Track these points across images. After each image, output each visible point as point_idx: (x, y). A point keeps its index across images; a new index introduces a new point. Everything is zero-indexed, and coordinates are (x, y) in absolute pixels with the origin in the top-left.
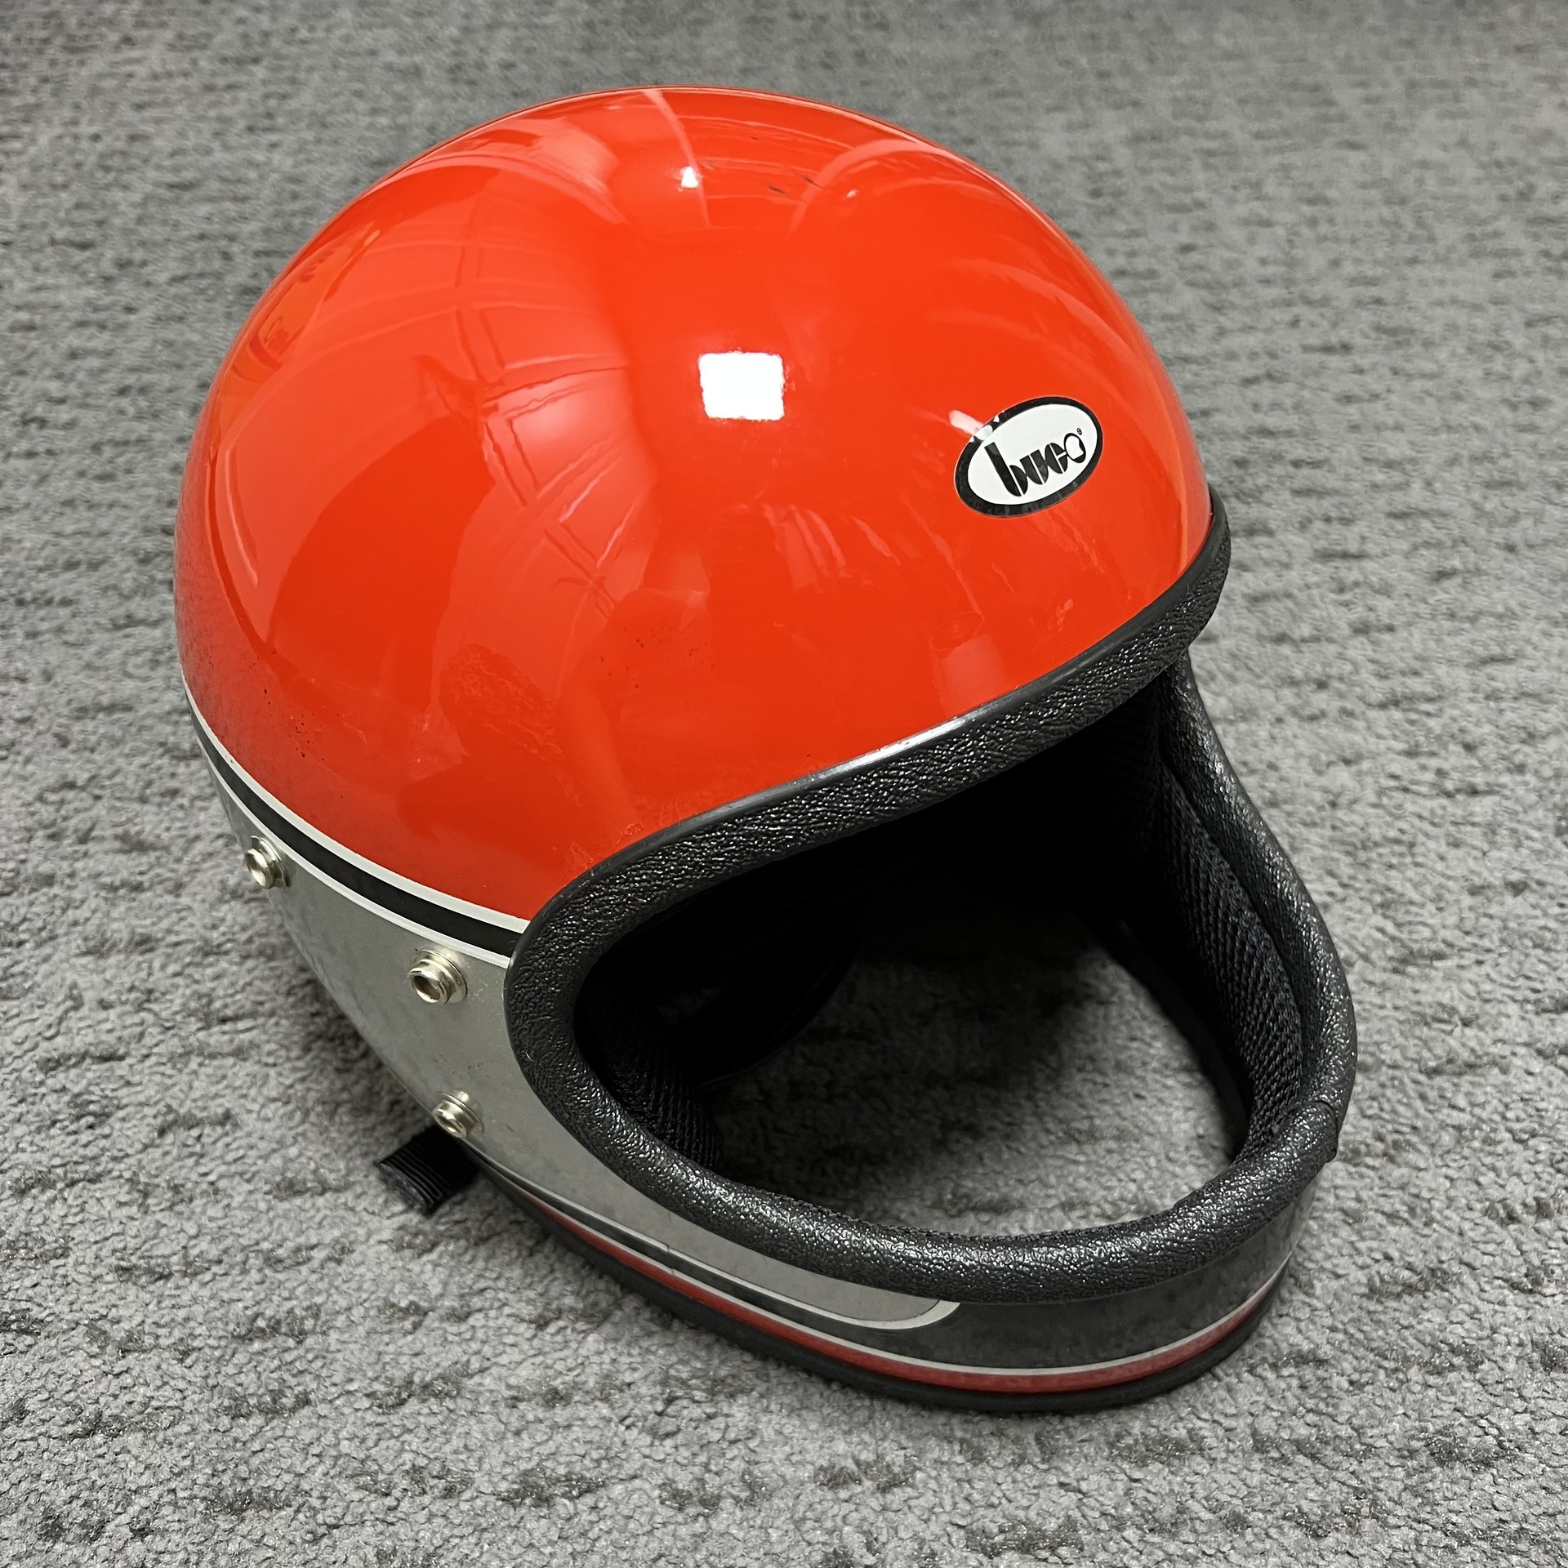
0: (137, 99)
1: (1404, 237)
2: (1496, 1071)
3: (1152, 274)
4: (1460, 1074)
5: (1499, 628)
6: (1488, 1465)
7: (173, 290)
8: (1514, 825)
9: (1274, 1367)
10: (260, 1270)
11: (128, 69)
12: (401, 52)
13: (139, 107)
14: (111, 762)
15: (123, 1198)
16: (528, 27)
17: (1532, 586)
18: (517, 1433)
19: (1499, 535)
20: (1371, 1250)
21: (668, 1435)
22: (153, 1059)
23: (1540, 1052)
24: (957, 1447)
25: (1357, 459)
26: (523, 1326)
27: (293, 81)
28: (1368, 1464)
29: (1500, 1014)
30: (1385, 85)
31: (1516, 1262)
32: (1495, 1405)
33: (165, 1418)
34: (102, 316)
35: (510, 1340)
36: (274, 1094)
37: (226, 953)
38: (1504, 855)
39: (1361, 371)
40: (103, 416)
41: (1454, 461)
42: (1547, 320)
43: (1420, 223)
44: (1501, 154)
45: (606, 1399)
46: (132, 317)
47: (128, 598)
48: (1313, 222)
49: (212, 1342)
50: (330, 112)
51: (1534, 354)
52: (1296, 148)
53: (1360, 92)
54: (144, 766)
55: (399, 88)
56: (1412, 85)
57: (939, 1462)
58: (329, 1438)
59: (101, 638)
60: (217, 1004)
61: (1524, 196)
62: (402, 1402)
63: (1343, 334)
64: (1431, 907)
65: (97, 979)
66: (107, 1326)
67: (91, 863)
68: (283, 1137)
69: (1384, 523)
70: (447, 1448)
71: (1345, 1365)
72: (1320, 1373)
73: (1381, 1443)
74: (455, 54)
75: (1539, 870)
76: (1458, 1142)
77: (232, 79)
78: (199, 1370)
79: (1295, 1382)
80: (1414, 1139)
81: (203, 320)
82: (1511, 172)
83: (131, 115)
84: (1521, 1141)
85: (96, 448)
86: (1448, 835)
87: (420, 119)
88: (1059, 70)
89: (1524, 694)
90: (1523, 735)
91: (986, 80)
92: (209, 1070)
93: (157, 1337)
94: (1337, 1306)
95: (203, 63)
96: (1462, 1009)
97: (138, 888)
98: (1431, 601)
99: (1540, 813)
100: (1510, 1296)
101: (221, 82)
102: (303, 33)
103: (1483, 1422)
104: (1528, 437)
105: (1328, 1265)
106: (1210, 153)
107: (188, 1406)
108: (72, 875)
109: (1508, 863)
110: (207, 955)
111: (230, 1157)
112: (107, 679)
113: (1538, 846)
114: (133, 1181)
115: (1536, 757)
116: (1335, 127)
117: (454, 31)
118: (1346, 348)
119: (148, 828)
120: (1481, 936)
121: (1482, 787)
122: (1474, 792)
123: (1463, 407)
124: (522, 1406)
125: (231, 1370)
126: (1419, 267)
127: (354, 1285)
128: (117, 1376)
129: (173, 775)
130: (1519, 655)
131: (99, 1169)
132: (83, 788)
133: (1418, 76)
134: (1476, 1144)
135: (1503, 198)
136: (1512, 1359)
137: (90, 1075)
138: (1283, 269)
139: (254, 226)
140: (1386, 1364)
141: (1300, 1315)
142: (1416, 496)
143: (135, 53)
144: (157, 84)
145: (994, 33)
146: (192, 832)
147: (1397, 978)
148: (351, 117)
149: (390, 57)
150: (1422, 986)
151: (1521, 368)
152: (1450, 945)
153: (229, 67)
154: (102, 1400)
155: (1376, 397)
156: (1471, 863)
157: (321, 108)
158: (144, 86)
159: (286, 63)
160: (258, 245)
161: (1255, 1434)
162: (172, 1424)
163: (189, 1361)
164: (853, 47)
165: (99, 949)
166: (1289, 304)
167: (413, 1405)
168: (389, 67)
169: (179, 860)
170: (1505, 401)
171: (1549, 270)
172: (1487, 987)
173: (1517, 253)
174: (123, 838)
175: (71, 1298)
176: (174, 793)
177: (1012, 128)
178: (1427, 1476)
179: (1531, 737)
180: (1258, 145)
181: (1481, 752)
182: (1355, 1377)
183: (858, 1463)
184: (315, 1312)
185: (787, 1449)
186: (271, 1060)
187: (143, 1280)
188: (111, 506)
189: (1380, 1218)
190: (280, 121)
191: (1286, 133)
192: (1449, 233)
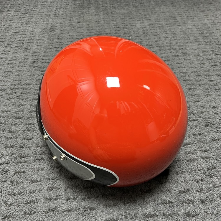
0: (10, 19)
1: (186, 39)
2: (196, 161)
3: (152, 45)
4: (191, 161)
5: (198, 97)
6: (194, 217)
7: (15, 48)
8: (199, 125)
9: (166, 204)
10: (29, 194)
11: (8, 15)
12: (47, 12)
13: (10, 21)
14: (7, 120)
15: (9, 184)
16: (66, 8)
17: (202, 90)
18: (64, 216)
19: (198, 83)
20: (179, 187)
21: (84, 216)
22: (14, 163)
23: (202, 158)
24: (123, 216)
25: (179, 72)
26: (65, 201)
27: (32, 17)
28: (178, 217)
29: (197, 152)
30: (184, 17)
31: (198, 188)
32: (195, 208)
33: (16, 215)
34: (6, 52)
35: (63, 203)
36: (30, 168)
37: (24, 147)
38: (198, 130)
39: (180, 59)
40: (6, 68)
41: (192, 72)
42: (205, 51)
43: (188, 37)
44: (199, 27)
45: (76, 211)
46: (10, 52)
47: (9, 95)
48: (174, 37)
49: (22, 204)
50: (37, 21)
51: (203, 56)
52: (172, 26)
53: (180, 18)
54: (12, 120)
55: (47, 17)
56: (188, 17)
57: (121, 219)
58: (38, 218)
59: (6, 101)
60: (22, 155)
61: (202, 33)
62: (48, 212)
63: (178, 54)
64: (188, 137)
65: (5, 152)
66: (7, 203)
67: (4, 134)
68: (32, 174)
69: (183, 81)
70: (54, 219)
71: (176, 203)
72: (172, 204)
73: (180, 214)
74: (55, 12)
75: (203, 132)
76: (191, 171)
77: (23, 16)
78: (20, 209)
79: (169, 206)
80: (185, 171)
81: (19, 53)
82: (201, 30)
83: (9, 22)
84: (199, 171)
85: (5, 72)
86: (191, 127)
87: (50, 22)
88: (139, 14)
89: (201, 106)
90: (201, 112)
91: (129, 16)
92: (21, 165)
93: (14, 204)
94: (175, 195)
95: (19, 14)
96: (192, 152)
97: (11, 138)
98: (189, 93)
99: (203, 124)
100: (197, 193)
101: (22, 17)
102: (33, 9)
103: (194, 211)
104: (202, 69)
105: (173, 189)
106: (160, 27)
107: (19, 214)
108: (2, 136)
109: (198, 131)
110: (21, 148)
111: (24, 177)
112: (7, 107)
113: (202, 128)
114: (11, 181)
115: (203, 115)
116: (177, 23)
117: (55, 9)
118: (178, 56)
119: (12, 129)
120: (195, 142)
121: (195, 120)
122: (194, 121)
123: (193, 64)
124: (65, 212)
125: (25, 208)
126: (188, 44)
127: (42, 195)
128: (9, 210)
129: (16, 121)
130: (201, 100)
131: (6, 180)
132: (3, 123)
133: (188, 15)
134: (193, 171)
135: (199, 33)
136: (198, 202)
137: (5, 166)
138: (170, 44)
139: (27, 39)
140: (181, 203)
141: (170, 196)
142: (187, 78)
143: (10, 12)
144: (13, 17)
145: (130, 9)
146: (19, 130)
147: (183, 148)
148: (40, 22)
149: (46, 13)
150: (187, 149)
151: (202, 59)
152: (190, 143)
153: (23, 14)
154: (7, 213)
155: (182, 63)
156: (194, 131)
157: (36, 21)
158: (11, 17)
159: (31, 14)
160: (27, 42)
161: (163, 213)
162: (16, 216)
163: (19, 207)
164: (111, 11)
165: (6, 147)
166: (170, 49)
167: (50, 213)
168: (46, 14)
169: (17, 134)
170: (199, 63)
171: (206, 44)
172: (195, 149)
173: (201, 42)
174: (9, 131)
175: (2, 198)
176: (16, 124)
177: (133, 23)
178: (186, 219)
179: (202, 112)
180: (167, 25)
181: (195, 115)
182: (177, 205)
183: (110, 219)
184: (36, 199)
185: (101, 217)
186: (30, 163)
187: (12, 196)
188: (7, 81)
189: (180, 182)
190: (30, 23)
191: (170, 24)
192: (192, 39)
